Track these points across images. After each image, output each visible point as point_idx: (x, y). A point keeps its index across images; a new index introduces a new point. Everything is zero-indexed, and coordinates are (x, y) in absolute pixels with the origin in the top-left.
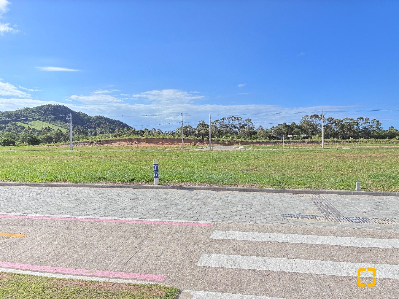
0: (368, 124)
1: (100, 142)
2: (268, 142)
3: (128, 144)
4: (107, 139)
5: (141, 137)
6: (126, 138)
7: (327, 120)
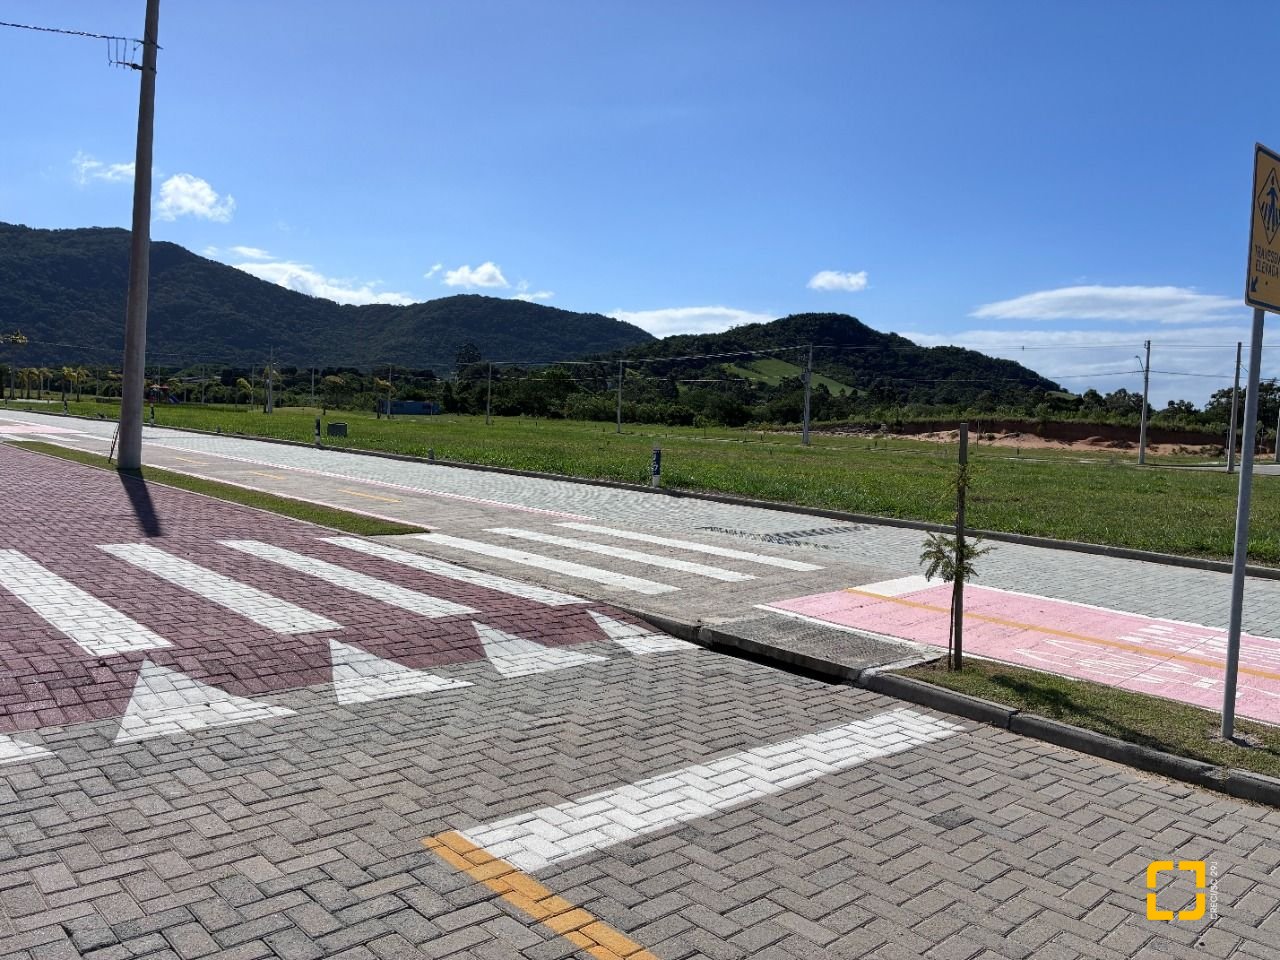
1: (899, 428)
3: (981, 438)
4: (922, 419)
5: (1025, 418)
6: (979, 418)
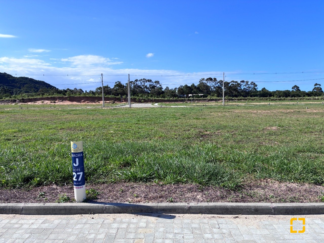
0: (247, 86)
1: (23, 101)
2: (177, 100)
3: (51, 102)
4: (30, 98)
5: (63, 96)
6: (49, 96)
7: (219, 82)
